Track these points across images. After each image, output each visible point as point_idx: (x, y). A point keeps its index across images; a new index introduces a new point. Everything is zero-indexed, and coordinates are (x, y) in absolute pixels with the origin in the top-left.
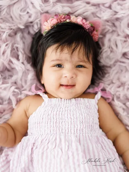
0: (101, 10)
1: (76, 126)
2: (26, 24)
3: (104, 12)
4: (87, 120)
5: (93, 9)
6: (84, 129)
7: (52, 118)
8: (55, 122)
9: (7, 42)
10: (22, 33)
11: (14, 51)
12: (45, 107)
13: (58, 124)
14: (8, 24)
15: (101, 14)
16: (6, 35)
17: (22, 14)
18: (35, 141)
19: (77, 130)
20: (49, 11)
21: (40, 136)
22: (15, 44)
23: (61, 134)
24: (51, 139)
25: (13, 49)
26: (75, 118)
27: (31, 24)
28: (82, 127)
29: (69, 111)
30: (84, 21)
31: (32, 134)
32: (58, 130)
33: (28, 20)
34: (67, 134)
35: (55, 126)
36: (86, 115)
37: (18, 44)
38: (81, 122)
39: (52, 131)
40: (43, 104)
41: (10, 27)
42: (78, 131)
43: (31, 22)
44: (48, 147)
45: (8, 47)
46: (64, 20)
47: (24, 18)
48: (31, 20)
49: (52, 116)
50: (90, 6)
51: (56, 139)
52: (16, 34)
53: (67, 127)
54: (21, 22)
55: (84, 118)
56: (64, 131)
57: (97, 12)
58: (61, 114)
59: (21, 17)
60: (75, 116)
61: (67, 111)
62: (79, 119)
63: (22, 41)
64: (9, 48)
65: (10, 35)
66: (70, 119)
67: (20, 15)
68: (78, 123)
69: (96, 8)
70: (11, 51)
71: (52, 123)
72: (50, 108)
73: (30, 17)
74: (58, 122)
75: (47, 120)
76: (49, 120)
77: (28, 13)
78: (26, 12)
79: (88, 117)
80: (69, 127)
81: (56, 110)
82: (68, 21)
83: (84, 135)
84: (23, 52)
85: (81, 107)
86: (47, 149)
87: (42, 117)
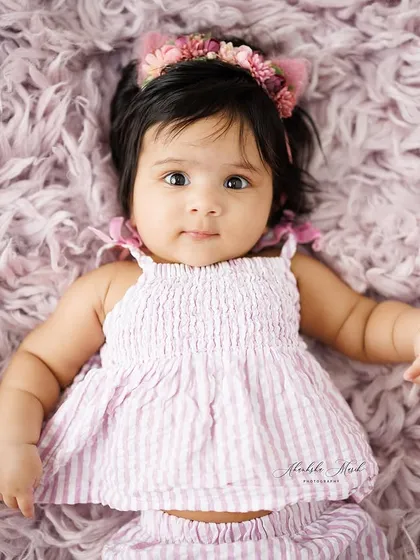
0: (325, 26)
1: (235, 330)
2: (117, 41)
3: (334, 31)
4: (266, 309)
5: (305, 20)
6: (258, 334)
7: (168, 312)
8: (176, 325)
9: (60, 81)
10: (103, 66)
11: (73, 113)
12: (147, 285)
13: (184, 330)
14: (68, 34)
16: (61, 63)
18: (122, 379)
19: (238, 338)
20: (184, 16)
21: (137, 366)
22: (80, 95)
23: (195, 355)
24: (166, 371)
25: (71, 108)
26: (232, 306)
27: (129, 45)
28: (251, 330)
29: (214, 290)
30: (257, 58)
32: (186, 345)
33: (122, 31)
34: (210, 355)
35: (176, 335)
36: (259, 296)
37: (86, 97)
38: (249, 316)
39: (168, 349)
40: (141, 279)
41: (72, 41)
42: (242, 340)
43: (131, 40)
44: (156, 394)
45: (63, 97)
46: (201, 52)
47: (111, 24)
48: (130, 32)
49: (167, 307)
50: (297, 11)
51: (179, 372)
52: (85, 66)
53: (210, 332)
54: (104, 33)
56: (201, 347)
58: (192, 302)
59: (106, 23)
60: (230, 302)
61: (208, 292)
62: (242, 308)
63: (97, 89)
64: (64, 100)
65: (70, 65)
66: (216, 311)
67: (103, 16)
68: (241, 318)
69: (314, 18)
70: (68, 113)
71: (168, 328)
72: (161, 288)
73: (129, 24)
74: (183, 323)
75: (154, 320)
76: (161, 319)
77: (125, 11)
78: (121, 9)
79: (268, 302)
80: (217, 333)
81: (178, 292)
82: (211, 55)
83: (260, 351)
84: (94, 121)
85: (245, 278)
86: (152, 400)
87: (140, 314)
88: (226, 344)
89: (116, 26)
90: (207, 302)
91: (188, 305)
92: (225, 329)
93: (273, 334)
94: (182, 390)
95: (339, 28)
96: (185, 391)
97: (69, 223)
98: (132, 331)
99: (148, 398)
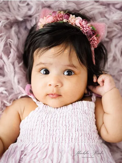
0: (110, 11)
1: (71, 134)
2: (25, 17)
3: (113, 13)
4: (84, 127)
5: (102, 8)
6: (80, 138)
7: (46, 125)
8: (48, 130)
9: (1, 33)
10: (19, 27)
11: (7, 46)
13: (51, 132)
14: (5, 13)
15: (110, 15)
16: (2, 26)
17: (21, 5)
19: (72, 139)
20: (52, 6)
21: (31, 144)
22: (9, 38)
23: (55, 143)
24: (42, 148)
25: (6, 44)
26: (71, 125)
27: (30, 19)
28: (77, 136)
29: (64, 117)
31: (21, 141)
32: (51, 138)
33: (26, 13)
34: (60, 144)
35: (48, 134)
36: (82, 122)
37: (12, 40)
38: (77, 129)
39: (45, 139)
41: (6, 16)
42: (73, 140)
43: (30, 16)
46: (61, 19)
47: (22, 10)
48: (30, 13)
49: (46, 122)
50: (98, 5)
51: (47, 149)
52: (11, 27)
53: (61, 135)
54: (19, 13)
55: (80, 125)
56: (57, 140)
57: (106, 12)
58: (55, 121)
59: (20, 9)
61: (62, 117)
62: (74, 126)
64: (3, 41)
65: (5, 26)
66: (64, 126)
67: (19, 6)
68: (74, 130)
69: (105, 8)
70: (4, 46)
71: (45, 131)
72: (44, 114)
73: (29, 10)
74: (51, 129)
75: (40, 126)
76: (43, 127)
77: (28, 4)
78: (26, 3)
79: (85, 124)
80: (64, 135)
82: (65, 20)
84: (15, 49)
85: (78, 112)
86: (35, 158)
87: (35, 123)
88: (67, 140)
89: (24, 10)
90: (61, 122)
91: (53, 122)
92: (67, 134)
93: (86, 138)
94: (47, 157)
95: (116, 12)
96: (49, 157)
97: (5, 92)
98: (31, 129)
99: (34, 157)
